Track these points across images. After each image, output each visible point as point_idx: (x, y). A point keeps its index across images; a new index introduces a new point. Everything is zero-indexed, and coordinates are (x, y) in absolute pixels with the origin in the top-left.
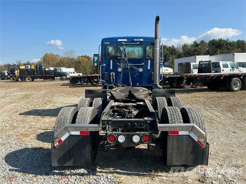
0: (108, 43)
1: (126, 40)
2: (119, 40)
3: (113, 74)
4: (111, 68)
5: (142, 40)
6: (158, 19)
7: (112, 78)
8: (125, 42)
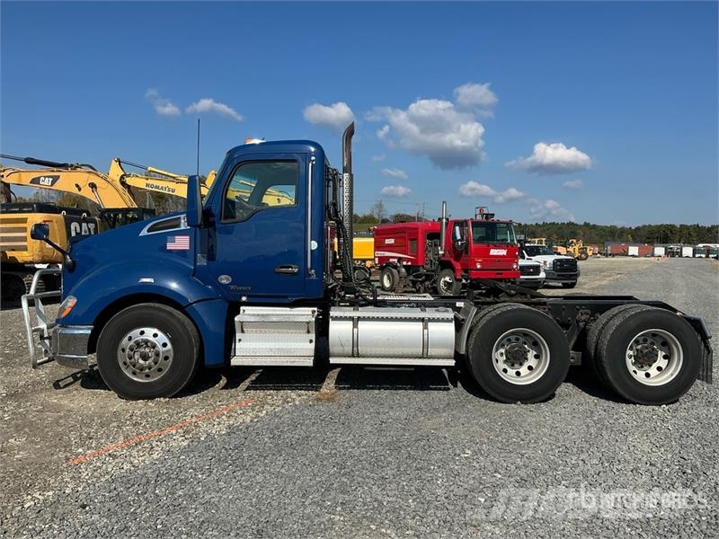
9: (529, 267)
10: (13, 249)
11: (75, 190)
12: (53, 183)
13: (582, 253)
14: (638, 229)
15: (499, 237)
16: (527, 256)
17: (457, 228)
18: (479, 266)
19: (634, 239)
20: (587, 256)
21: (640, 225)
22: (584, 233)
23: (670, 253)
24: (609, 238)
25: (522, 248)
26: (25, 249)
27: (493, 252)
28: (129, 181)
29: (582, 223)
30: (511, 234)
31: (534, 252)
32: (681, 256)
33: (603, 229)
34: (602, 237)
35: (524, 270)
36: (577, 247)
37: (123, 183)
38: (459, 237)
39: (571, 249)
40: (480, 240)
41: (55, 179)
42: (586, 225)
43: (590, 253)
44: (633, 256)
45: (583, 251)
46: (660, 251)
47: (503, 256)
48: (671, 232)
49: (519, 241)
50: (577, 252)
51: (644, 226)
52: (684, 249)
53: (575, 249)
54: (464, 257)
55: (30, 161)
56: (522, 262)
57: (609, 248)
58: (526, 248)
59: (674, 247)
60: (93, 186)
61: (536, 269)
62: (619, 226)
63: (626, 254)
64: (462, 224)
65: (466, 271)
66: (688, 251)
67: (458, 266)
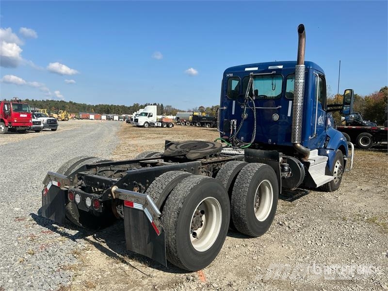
0: (231, 75)
1: (256, 69)
2: (247, 69)
3: (234, 122)
4: (233, 113)
5: (281, 67)
6: (301, 29)
7: (232, 128)
8: (254, 72)
9: (36, 122)
13: (66, 117)
14: (97, 106)
15: (23, 109)
16: (36, 118)
17: (6, 106)
18: (15, 121)
19: (95, 111)
20: (69, 119)
21: (98, 104)
22: (70, 107)
23: (108, 119)
24: (82, 110)
25: (33, 114)
27: (22, 116)
29: (69, 102)
30: (28, 107)
31: (39, 116)
32: (113, 120)
33: (79, 105)
34: (79, 109)
35: (34, 123)
36: (63, 114)
38: (7, 109)
39: (60, 115)
40: (16, 110)
42: (70, 102)
43: (70, 118)
44: (92, 119)
45: (66, 116)
46: (104, 117)
47: (25, 117)
48: (110, 108)
49: (32, 111)
50: (63, 117)
51: (100, 105)
52: (115, 117)
53: (62, 115)
54: (9, 118)
56: (33, 120)
57: (81, 115)
58: (35, 114)
59: (110, 116)
61: (39, 123)
62: (88, 104)
63: (88, 118)
64: (8, 104)
65: (10, 123)
66: (116, 118)
67: (6, 121)
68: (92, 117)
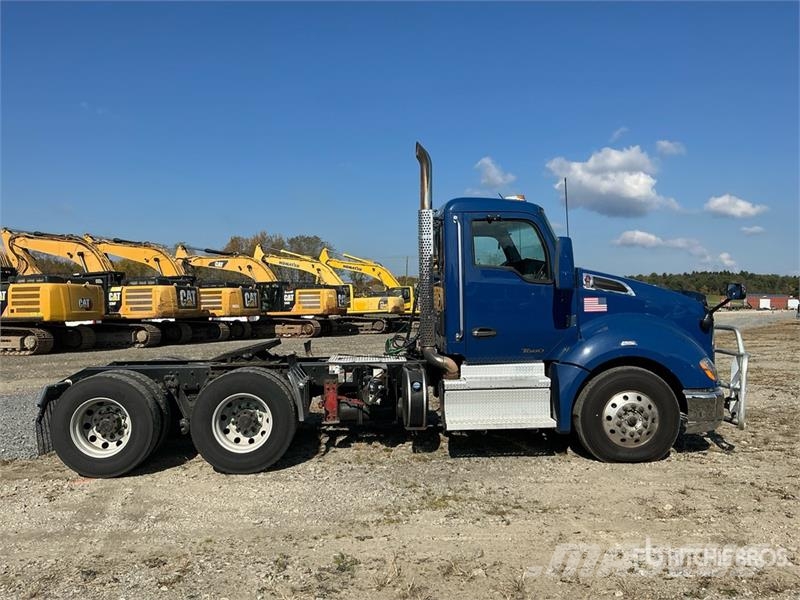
10: (214, 309)
11: (238, 270)
12: (224, 266)
26: (220, 308)
28: (268, 260)
37: (264, 262)
41: (225, 263)
44: (763, 309)
55: (207, 251)
60: (250, 267)
63: (757, 307)
68: (765, 303)
